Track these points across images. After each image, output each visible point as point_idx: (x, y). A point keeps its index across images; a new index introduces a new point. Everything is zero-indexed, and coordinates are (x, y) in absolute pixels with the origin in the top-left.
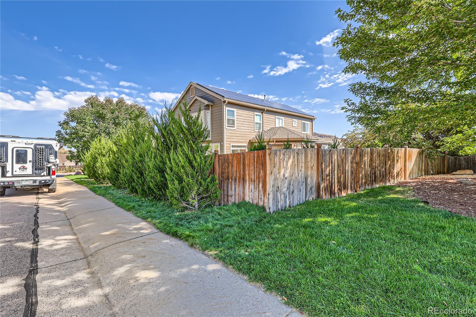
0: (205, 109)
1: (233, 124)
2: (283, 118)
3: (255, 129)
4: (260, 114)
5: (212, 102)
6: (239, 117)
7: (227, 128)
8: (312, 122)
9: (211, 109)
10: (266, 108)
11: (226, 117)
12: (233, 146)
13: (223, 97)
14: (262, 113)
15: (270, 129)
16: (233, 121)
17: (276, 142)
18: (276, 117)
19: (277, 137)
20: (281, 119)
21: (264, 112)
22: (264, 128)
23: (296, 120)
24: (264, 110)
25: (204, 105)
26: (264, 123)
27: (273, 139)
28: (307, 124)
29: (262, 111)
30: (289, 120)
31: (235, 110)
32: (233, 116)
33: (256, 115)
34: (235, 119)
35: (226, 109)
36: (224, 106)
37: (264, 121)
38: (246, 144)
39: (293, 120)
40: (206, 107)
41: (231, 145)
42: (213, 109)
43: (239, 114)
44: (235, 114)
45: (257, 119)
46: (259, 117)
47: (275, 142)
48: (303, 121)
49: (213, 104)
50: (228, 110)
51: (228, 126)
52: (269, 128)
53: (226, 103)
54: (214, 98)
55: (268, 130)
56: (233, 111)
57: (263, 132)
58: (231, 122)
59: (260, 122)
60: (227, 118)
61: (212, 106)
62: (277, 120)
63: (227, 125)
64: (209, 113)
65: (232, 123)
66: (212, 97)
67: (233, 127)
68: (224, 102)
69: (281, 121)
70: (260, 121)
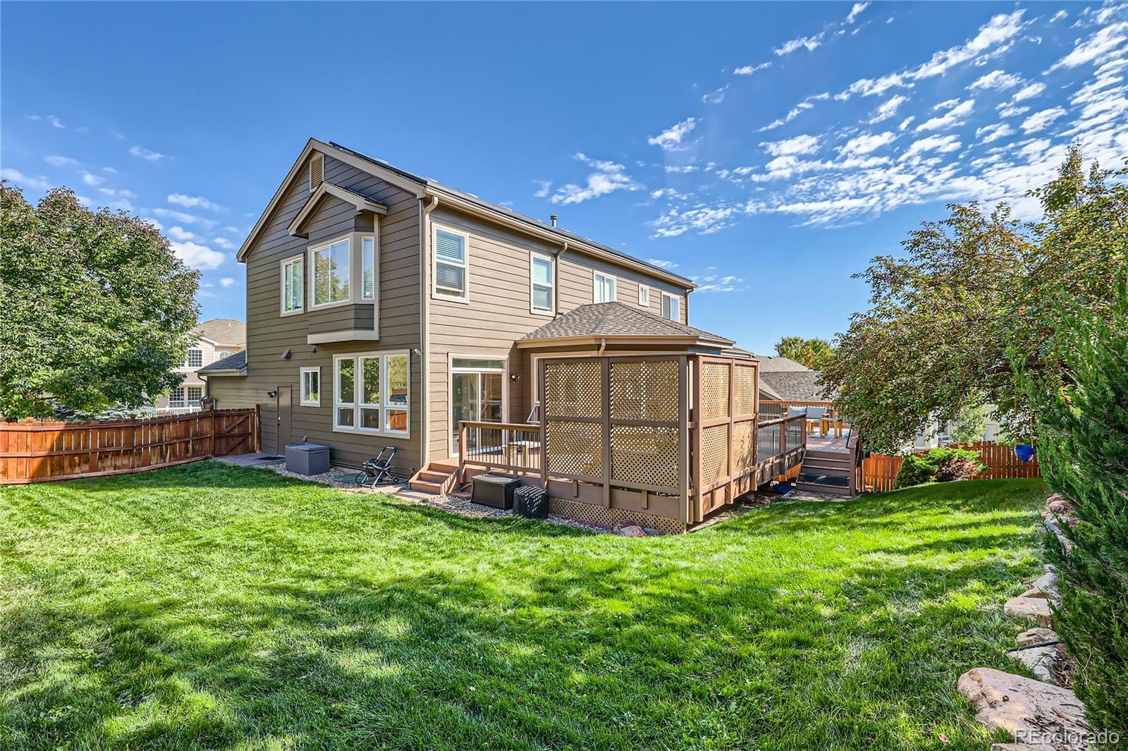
0: (357, 229)
1: (460, 284)
2: (614, 278)
3: (532, 306)
4: (548, 258)
5: (383, 204)
6: (481, 262)
7: (436, 295)
8: (686, 297)
9: (381, 228)
10: (567, 242)
11: (433, 256)
12: (457, 363)
13: (424, 183)
14: (555, 256)
15: (577, 310)
16: (460, 272)
17: (608, 348)
18: (596, 272)
19: (610, 334)
20: (608, 281)
21: (561, 253)
22: (561, 304)
23: (646, 287)
24: (560, 247)
25: (353, 214)
26: (560, 290)
27: (599, 339)
28: (675, 301)
29: (554, 248)
30: (630, 284)
31: (466, 235)
32: (460, 255)
33: (536, 260)
34: (466, 266)
35: (434, 229)
36: (427, 217)
37: (560, 282)
38: (504, 356)
39: (641, 285)
40: (362, 223)
41: (451, 356)
42: (388, 229)
43: (481, 253)
44: (467, 251)
45: (540, 275)
46: (544, 269)
47: (602, 348)
48: (664, 293)
49: (385, 213)
50: (440, 234)
51: (438, 291)
52: (574, 307)
53: (431, 207)
54: (392, 191)
55: (573, 312)
56: (460, 240)
57: (558, 316)
58: (452, 277)
59: (549, 285)
60: (435, 260)
61: (382, 218)
62: (597, 283)
63: (435, 286)
64: (370, 244)
65: (454, 281)
66: (383, 186)
67: (457, 294)
68: (427, 201)
69: (607, 285)
70: (549, 280)
